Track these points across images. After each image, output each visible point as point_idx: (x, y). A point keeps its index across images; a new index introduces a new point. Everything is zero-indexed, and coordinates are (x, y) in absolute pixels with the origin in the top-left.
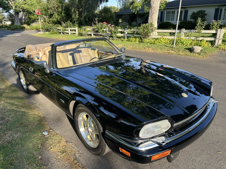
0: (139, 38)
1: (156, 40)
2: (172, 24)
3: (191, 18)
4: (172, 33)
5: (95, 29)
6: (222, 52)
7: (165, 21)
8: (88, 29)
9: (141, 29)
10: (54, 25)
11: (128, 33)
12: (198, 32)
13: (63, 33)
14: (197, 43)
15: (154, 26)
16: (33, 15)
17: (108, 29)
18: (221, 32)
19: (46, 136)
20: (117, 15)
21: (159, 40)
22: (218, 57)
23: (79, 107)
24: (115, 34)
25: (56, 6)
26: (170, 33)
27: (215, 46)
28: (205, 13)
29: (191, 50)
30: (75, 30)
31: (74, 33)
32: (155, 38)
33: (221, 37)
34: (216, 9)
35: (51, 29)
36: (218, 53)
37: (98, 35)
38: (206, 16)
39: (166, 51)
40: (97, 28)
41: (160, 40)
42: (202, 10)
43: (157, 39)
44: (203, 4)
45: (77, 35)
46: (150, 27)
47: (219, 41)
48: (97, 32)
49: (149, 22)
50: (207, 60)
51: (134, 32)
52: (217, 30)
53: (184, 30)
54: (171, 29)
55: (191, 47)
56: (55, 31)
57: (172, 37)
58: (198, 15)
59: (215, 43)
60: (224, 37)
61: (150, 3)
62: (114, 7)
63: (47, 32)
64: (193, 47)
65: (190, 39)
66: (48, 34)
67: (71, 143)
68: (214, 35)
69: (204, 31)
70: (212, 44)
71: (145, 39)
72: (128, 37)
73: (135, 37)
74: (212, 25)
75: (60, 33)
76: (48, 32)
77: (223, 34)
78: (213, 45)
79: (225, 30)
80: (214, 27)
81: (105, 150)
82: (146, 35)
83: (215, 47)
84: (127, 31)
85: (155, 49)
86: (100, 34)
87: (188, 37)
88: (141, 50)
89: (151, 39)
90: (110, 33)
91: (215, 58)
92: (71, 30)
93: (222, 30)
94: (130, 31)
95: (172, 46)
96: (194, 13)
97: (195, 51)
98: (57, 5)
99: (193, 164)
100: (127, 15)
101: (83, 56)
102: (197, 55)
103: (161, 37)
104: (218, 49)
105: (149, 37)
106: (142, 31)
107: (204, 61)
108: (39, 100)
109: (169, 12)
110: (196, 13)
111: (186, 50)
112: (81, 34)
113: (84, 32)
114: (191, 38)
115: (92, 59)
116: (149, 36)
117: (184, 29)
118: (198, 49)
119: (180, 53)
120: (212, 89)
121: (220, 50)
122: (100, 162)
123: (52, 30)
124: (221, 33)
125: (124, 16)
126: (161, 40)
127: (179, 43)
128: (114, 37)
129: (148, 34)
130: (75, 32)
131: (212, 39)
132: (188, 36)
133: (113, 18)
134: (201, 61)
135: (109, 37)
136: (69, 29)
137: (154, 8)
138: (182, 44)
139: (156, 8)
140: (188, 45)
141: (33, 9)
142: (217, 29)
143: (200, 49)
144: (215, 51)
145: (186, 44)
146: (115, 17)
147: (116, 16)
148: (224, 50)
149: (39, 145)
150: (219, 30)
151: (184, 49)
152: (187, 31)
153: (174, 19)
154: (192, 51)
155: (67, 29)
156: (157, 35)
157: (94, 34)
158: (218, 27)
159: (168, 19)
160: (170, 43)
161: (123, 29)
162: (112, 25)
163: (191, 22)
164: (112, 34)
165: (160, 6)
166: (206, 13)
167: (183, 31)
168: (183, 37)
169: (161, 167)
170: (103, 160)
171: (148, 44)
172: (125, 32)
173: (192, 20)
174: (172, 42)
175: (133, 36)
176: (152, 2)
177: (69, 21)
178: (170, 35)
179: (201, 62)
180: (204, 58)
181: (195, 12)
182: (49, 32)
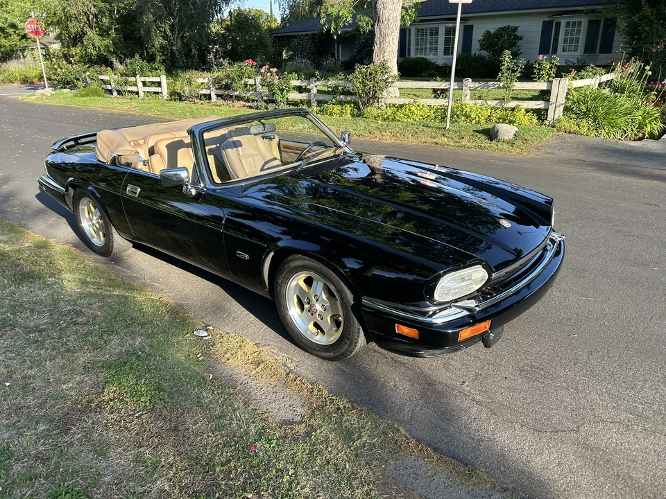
0: (352, 105)
1: (397, 110)
2: (433, 64)
3: (482, 47)
4: (438, 90)
5: (222, 80)
6: (564, 138)
7: (413, 55)
8: (200, 80)
9: (355, 81)
10: (89, 67)
11: (319, 92)
12: (504, 87)
13: (119, 92)
14: (503, 115)
15: (390, 72)
16: (5, 37)
17: (262, 80)
18: (561, 85)
19: (205, 338)
20: (275, 37)
21: (407, 110)
22: (556, 151)
23: (291, 260)
24: (282, 94)
25: (93, 10)
26: (434, 89)
27: (546, 122)
28: (516, 33)
29: (491, 134)
30: (159, 84)
31: (157, 93)
32: (394, 105)
33: (562, 100)
34: (544, 23)
35: (78, 79)
36: (555, 142)
37: (231, 97)
38: (519, 43)
39: (429, 140)
40: (228, 77)
41: (410, 110)
42: (509, 26)
43: (401, 106)
44: (512, 10)
45: (165, 98)
46: (379, 73)
47: (557, 109)
48: (227, 87)
49: (375, 59)
50: (532, 158)
51: (337, 87)
52: (551, 82)
53: (469, 83)
54: (436, 81)
55: (489, 126)
56: (94, 85)
57: (440, 102)
58: (499, 40)
59: (547, 115)
60: (567, 99)
61: (376, 8)
62: (259, 11)
63: (65, 90)
64: (494, 127)
65: (486, 106)
66: (72, 97)
67: (269, 345)
68: (544, 95)
69: (518, 85)
70: (539, 119)
71: (369, 108)
72: (320, 103)
73: (341, 103)
74: (538, 69)
75: (111, 92)
76: (68, 90)
77: (566, 91)
78: (543, 121)
79: (570, 82)
80: (543, 75)
81: (356, 343)
82: (372, 97)
83: (548, 126)
84: (316, 86)
85: (398, 135)
86: (237, 93)
87: (481, 101)
88: (361, 138)
89: (383, 108)
90: (265, 90)
91: (549, 153)
92: (144, 84)
93: (562, 82)
94: (324, 85)
95: (441, 125)
96: (488, 33)
97: (500, 136)
98: (95, 6)
99: (526, 358)
100: (305, 38)
101: (246, 156)
102: (506, 146)
103: (412, 101)
104: (555, 129)
105: (378, 102)
106: (358, 85)
107: (525, 162)
108: (143, 270)
109: (422, 30)
110: (494, 34)
111: (479, 135)
112: (179, 94)
113: (187, 89)
114: (489, 102)
115: (266, 163)
116: (379, 98)
117: (470, 80)
118: (507, 131)
119: (464, 142)
120: (554, 212)
121: (561, 133)
122: (344, 372)
123: (80, 84)
124: (561, 90)
125: (295, 40)
126: (413, 108)
127: (458, 117)
128: (281, 101)
129: (376, 92)
130: (158, 90)
131: (540, 105)
132: (480, 98)
133: (265, 46)
134: (517, 162)
135: (265, 101)
136: (139, 79)
137: (386, 22)
138: (467, 118)
139: (391, 21)
140: (483, 121)
141: (6, 19)
142: (550, 79)
143: (514, 132)
144: (549, 137)
145: (477, 119)
146: (270, 44)
147: (274, 41)
148: (570, 132)
149: (198, 356)
150: (556, 81)
151: (472, 133)
152: (477, 85)
153: (436, 49)
154: (493, 136)
155: (132, 79)
156: (398, 95)
157: (218, 96)
158: (552, 75)
159: (421, 49)
160: (436, 118)
161: (306, 79)
162: (272, 69)
163: (481, 58)
164: (274, 94)
165: (403, 17)
166: (518, 33)
167: (466, 86)
168: (468, 101)
169: (468, 368)
170: (348, 369)
171: (379, 122)
172: (310, 89)
173: (485, 53)
174: (442, 114)
175: (334, 100)
176: (380, 6)
177: (137, 56)
178: (433, 95)
179: (519, 164)
180: (525, 154)
181: (492, 31)
182: (71, 88)
